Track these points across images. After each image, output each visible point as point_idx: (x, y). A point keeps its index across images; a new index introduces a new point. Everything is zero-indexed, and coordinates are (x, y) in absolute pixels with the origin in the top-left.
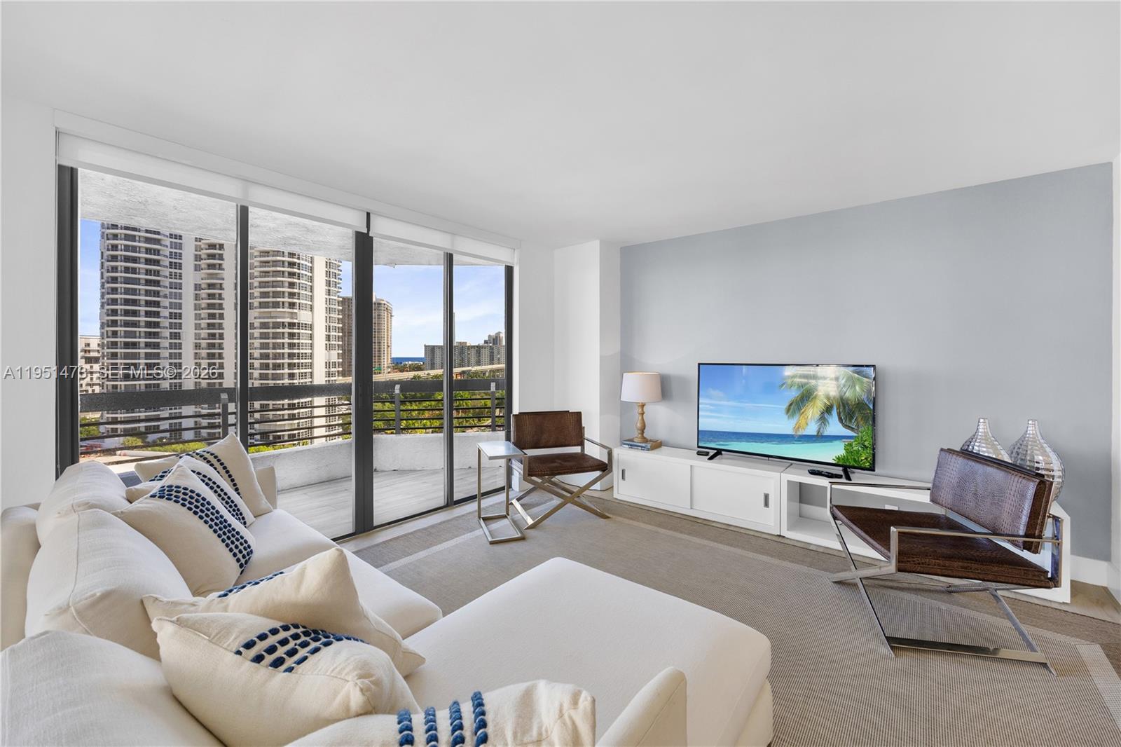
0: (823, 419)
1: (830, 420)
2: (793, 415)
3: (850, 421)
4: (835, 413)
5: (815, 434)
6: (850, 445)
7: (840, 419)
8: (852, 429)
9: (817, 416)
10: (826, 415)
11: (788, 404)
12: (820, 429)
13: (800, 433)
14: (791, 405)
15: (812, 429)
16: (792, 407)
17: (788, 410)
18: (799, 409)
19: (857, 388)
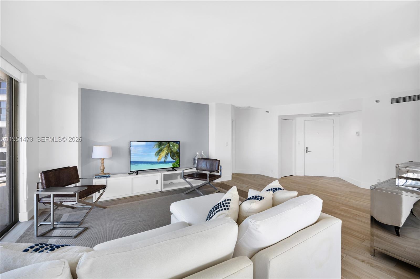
0: (166, 157)
1: (168, 157)
2: (157, 155)
3: (174, 157)
4: (169, 155)
5: (164, 161)
6: (174, 164)
7: (171, 157)
8: (174, 159)
9: (164, 156)
10: (167, 156)
11: (155, 153)
12: (165, 160)
13: (159, 161)
14: (156, 153)
15: (163, 160)
16: (157, 154)
17: (156, 155)
18: (159, 154)
19: (176, 147)
